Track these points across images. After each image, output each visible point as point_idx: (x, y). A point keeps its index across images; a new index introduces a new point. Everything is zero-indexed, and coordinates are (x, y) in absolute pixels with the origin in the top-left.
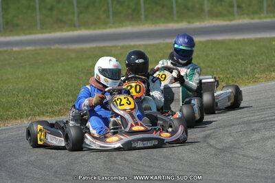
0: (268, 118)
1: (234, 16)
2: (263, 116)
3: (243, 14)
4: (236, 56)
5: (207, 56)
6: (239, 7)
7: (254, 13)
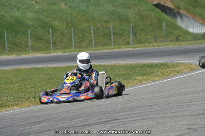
0: (76, 125)
1: (50, 50)
2: (73, 123)
3: (58, 49)
4: (52, 80)
5: (31, 79)
6: (54, 43)
7: (66, 48)
